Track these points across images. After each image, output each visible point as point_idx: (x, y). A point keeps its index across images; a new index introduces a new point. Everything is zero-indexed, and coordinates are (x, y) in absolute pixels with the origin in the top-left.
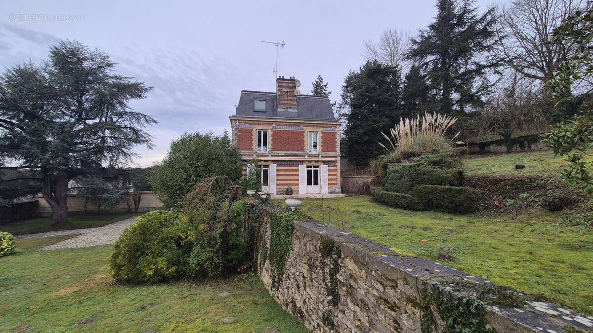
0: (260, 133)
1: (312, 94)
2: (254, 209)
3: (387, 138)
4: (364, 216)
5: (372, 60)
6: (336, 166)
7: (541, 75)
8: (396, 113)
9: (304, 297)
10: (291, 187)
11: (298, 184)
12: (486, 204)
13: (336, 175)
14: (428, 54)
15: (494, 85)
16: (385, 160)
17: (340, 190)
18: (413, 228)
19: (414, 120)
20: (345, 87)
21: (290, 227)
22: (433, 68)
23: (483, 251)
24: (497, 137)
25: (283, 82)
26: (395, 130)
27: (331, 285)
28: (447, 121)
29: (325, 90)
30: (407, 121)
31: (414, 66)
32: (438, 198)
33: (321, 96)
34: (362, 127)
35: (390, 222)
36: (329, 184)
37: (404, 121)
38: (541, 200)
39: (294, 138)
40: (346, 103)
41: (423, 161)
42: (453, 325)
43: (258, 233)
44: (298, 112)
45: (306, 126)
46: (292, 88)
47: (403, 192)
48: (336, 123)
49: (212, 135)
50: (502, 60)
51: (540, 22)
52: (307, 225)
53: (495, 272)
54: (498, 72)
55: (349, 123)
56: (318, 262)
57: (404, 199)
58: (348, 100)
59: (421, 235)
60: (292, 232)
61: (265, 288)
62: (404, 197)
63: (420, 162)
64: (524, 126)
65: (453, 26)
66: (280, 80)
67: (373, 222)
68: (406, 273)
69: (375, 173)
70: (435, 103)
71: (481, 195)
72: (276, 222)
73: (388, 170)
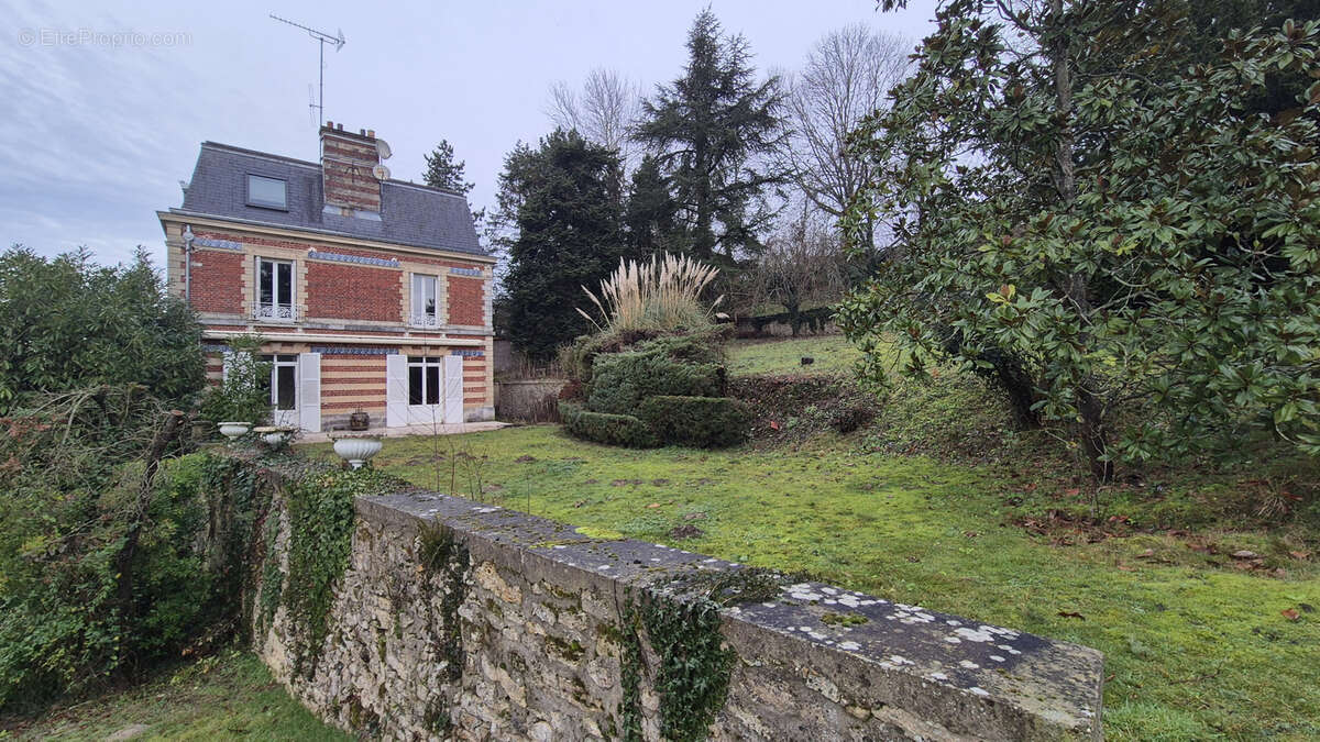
0: (267, 267)
1: (426, 184)
2: (241, 474)
3: (595, 299)
4: (542, 466)
5: (567, 129)
6: (482, 358)
7: (839, 209)
8: (614, 249)
9: (381, 680)
10: (365, 410)
11: (384, 404)
12: (758, 427)
13: (483, 379)
14: (674, 137)
15: (775, 215)
16: (588, 346)
17: (493, 413)
18: (637, 483)
19: (645, 266)
20: (507, 178)
21: (345, 512)
22: (682, 168)
23: (747, 511)
24: (781, 310)
25: (341, 141)
26: (610, 283)
27: (445, 635)
28: (702, 273)
29: (457, 178)
30: (633, 265)
31: (648, 157)
32: (684, 421)
33: (448, 190)
34: (545, 273)
35: (595, 475)
36: (466, 401)
37: (627, 266)
38: (830, 415)
39: (372, 288)
40: (509, 216)
41: (659, 349)
42: (672, 658)
43: (254, 539)
44: (383, 222)
45: (406, 259)
46: (367, 159)
47: (622, 412)
48: (484, 258)
49: (86, 262)
50: (789, 172)
51: (838, 120)
52: (392, 502)
53: (761, 545)
54: (780, 193)
55: (515, 261)
56: (415, 587)
57: (623, 427)
58: (514, 209)
59: (649, 496)
60: (350, 523)
61: (275, 682)
62: (624, 422)
63: (654, 351)
64: (816, 292)
65: (715, 94)
66: (331, 133)
67: (560, 479)
68: (596, 575)
69: (569, 374)
70: (684, 236)
71: (752, 412)
72: (304, 503)
73: (594, 367)
